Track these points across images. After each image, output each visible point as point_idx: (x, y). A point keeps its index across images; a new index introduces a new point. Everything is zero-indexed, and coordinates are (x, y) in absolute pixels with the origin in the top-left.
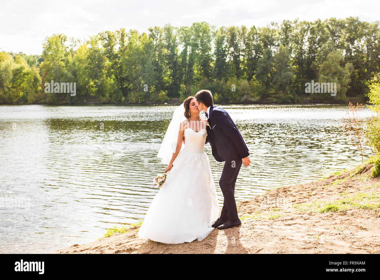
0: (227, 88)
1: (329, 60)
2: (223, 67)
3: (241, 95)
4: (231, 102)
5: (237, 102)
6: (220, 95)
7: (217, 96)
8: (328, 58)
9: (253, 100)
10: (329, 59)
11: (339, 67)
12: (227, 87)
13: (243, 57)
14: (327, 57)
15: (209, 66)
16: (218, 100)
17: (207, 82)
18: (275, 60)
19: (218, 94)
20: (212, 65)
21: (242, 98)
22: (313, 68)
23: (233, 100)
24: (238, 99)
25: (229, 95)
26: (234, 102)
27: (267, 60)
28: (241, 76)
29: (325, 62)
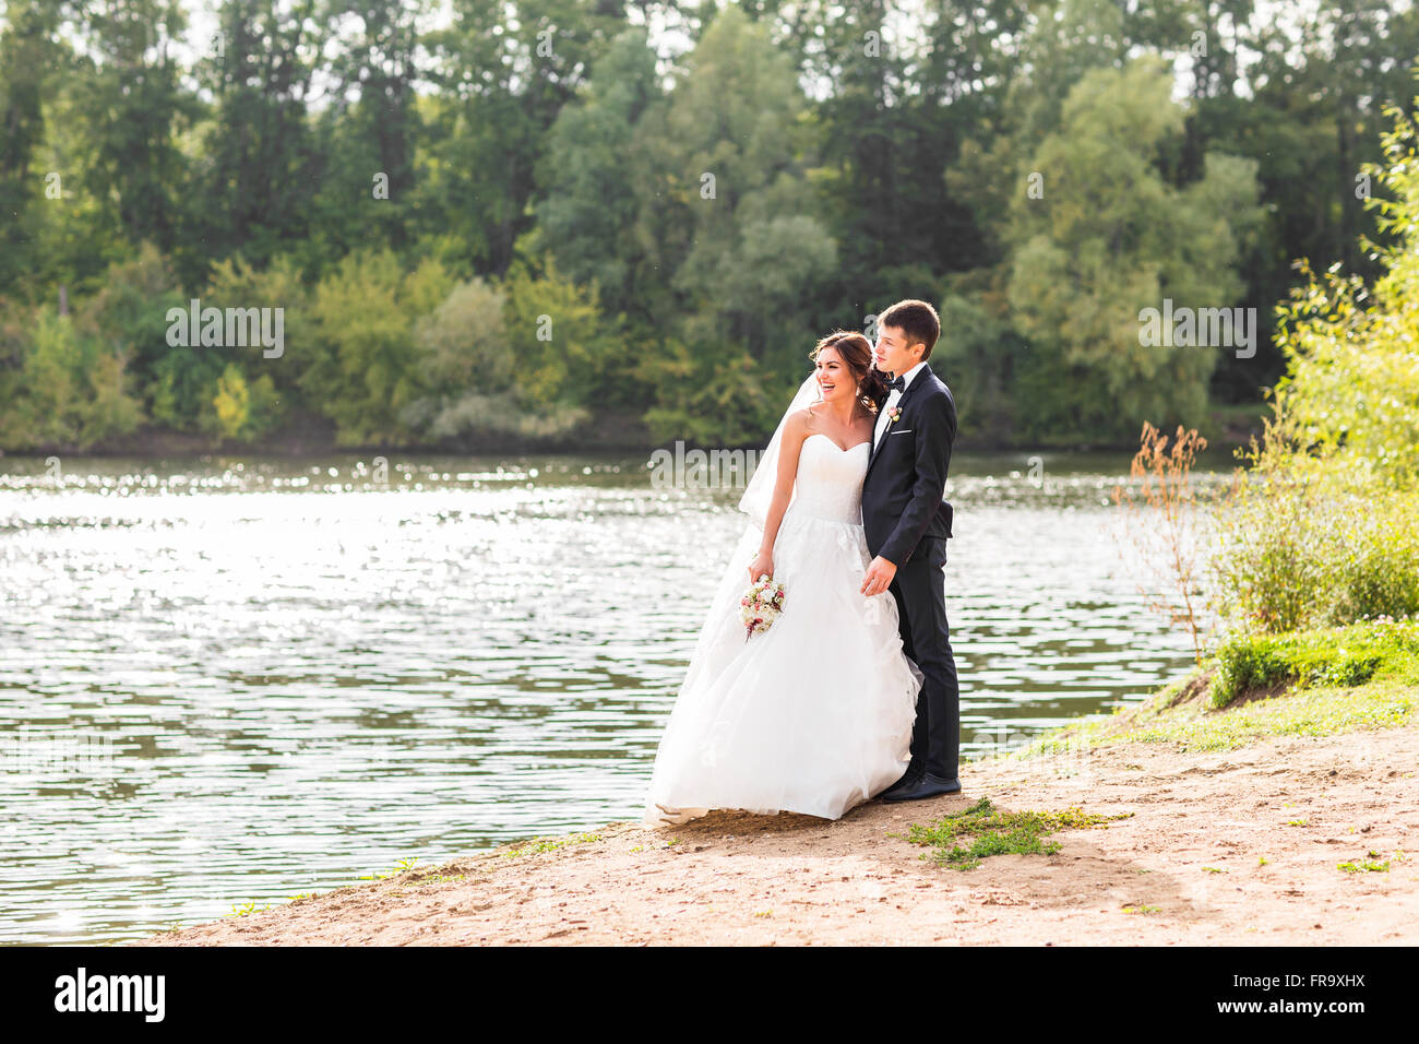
0: (320, 332)
1: (1081, 133)
2: (285, 167)
3: (429, 382)
4: (351, 437)
5: (402, 443)
6: (266, 382)
7: (245, 395)
8: (1074, 114)
9: (529, 425)
10: (1080, 122)
11: (1151, 186)
12: (319, 322)
13: (435, 89)
14: (1068, 106)
15: (169, 156)
16: (251, 427)
17: (160, 285)
18: (683, 118)
19: (251, 378)
20: (189, 143)
21: (439, 409)
22: (965, 188)
23: (366, 423)
24: (411, 414)
25: (333, 385)
26: (376, 439)
27: (622, 121)
28: (426, 239)
29: (1050, 147)
